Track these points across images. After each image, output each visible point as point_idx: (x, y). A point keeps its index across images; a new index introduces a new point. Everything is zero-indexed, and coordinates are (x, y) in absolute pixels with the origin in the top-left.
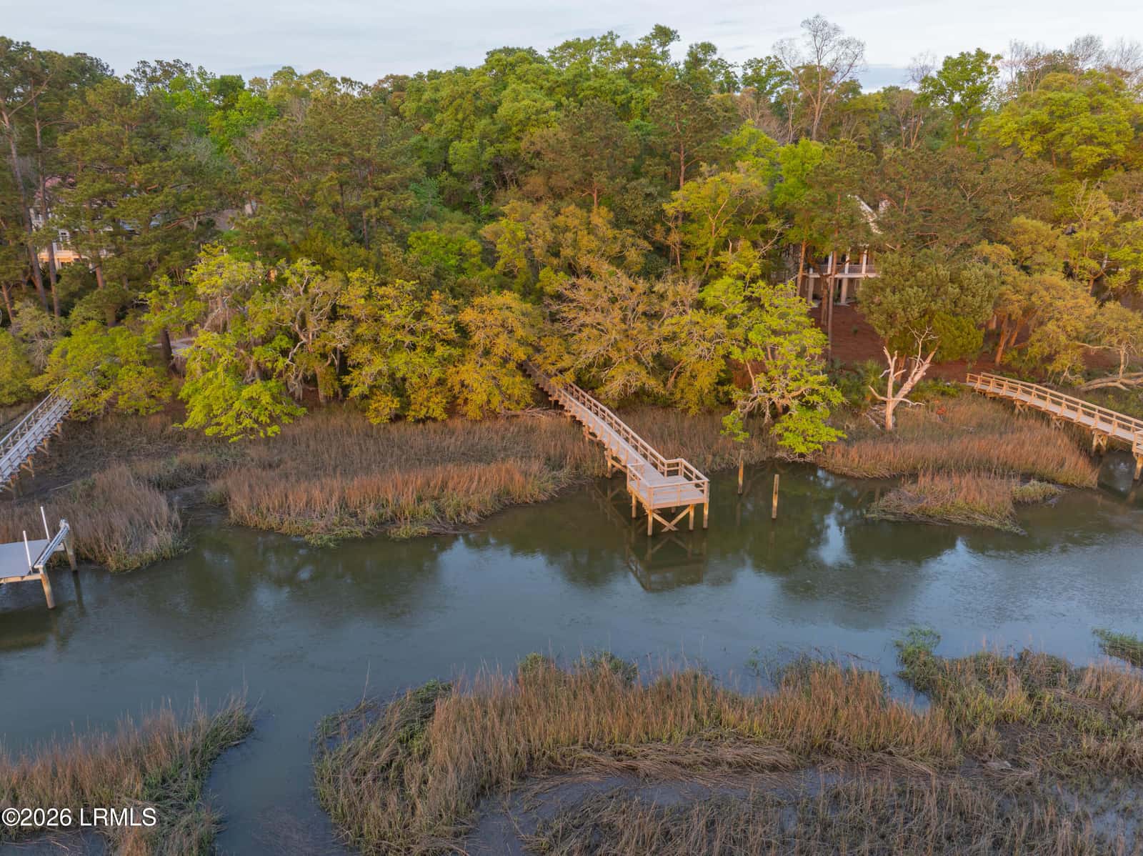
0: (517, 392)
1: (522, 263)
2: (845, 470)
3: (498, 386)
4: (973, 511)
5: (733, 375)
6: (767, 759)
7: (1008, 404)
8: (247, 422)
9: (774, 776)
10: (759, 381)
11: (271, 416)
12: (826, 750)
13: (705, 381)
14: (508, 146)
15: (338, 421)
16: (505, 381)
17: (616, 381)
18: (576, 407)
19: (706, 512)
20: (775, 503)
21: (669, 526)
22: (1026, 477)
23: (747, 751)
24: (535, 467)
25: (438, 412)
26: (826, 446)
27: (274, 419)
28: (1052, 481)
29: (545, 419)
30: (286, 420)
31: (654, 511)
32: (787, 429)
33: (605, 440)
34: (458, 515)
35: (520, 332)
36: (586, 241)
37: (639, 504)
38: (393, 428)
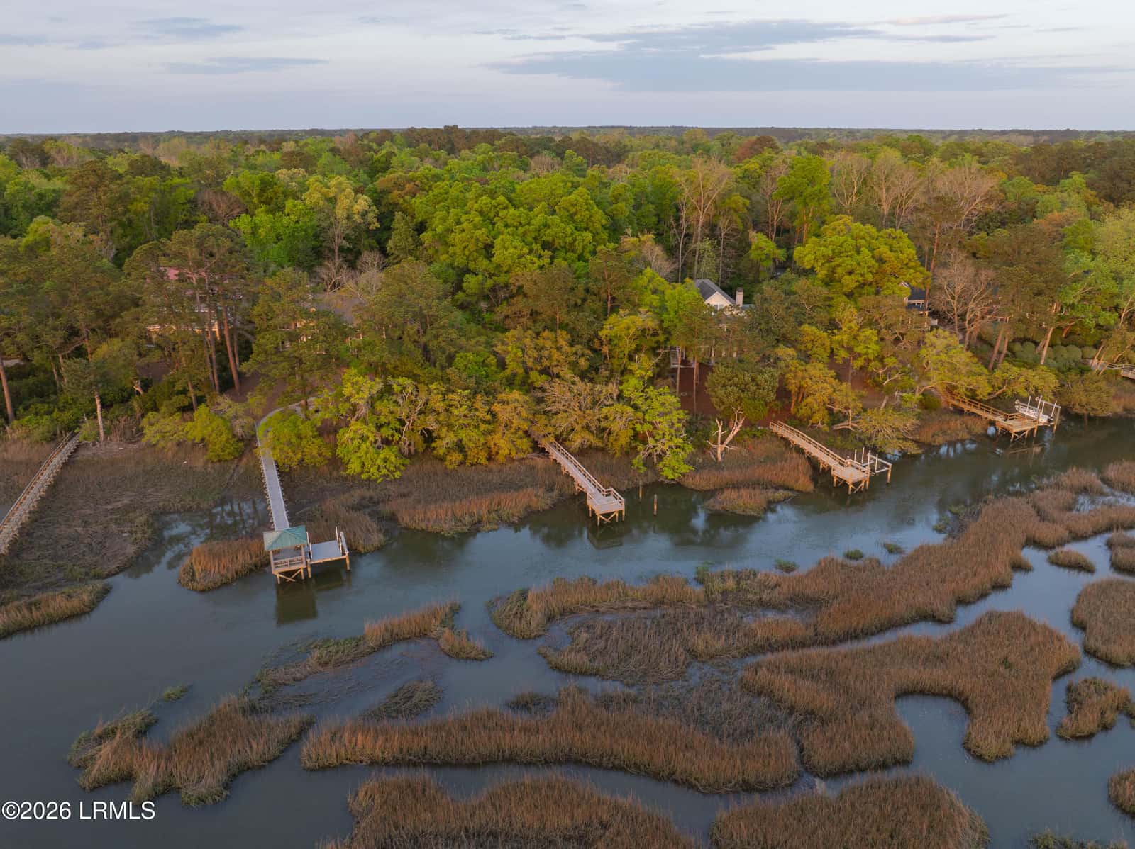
0: (524, 448)
1: (521, 371)
2: (693, 487)
3: (515, 446)
4: (746, 508)
5: (637, 437)
6: (642, 606)
7: (786, 441)
8: (384, 471)
9: (645, 611)
10: (651, 442)
11: (395, 467)
12: (663, 603)
13: (624, 440)
14: (502, 279)
15: (428, 466)
16: (518, 442)
17: (576, 442)
18: (555, 454)
19: (624, 514)
20: (655, 507)
21: (607, 521)
22: (777, 489)
23: (636, 603)
24: (541, 491)
25: (483, 460)
26: (683, 475)
27: (397, 468)
28: (791, 490)
29: (540, 461)
30: (402, 468)
31: (602, 515)
32: (665, 466)
33: (574, 476)
34: (509, 519)
35: (524, 414)
36: (556, 355)
37: (593, 511)
38: (460, 470)
